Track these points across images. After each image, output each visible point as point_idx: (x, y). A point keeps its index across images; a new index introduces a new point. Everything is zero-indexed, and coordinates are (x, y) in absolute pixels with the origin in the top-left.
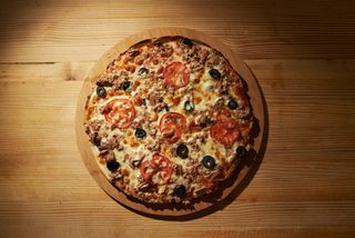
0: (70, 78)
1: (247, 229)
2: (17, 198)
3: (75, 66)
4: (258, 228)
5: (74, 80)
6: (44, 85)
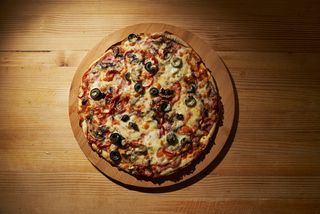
0: (63, 64)
1: (218, 199)
2: (12, 169)
3: (68, 54)
4: (227, 199)
5: (67, 65)
6: (40, 69)
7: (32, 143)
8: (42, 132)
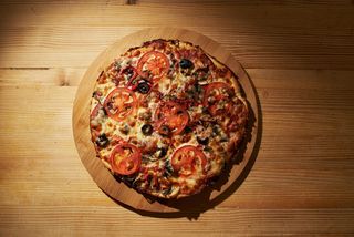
0: (64, 84)
3: (69, 72)
5: (68, 85)
6: (37, 90)
7: (30, 173)
8: (41, 161)
